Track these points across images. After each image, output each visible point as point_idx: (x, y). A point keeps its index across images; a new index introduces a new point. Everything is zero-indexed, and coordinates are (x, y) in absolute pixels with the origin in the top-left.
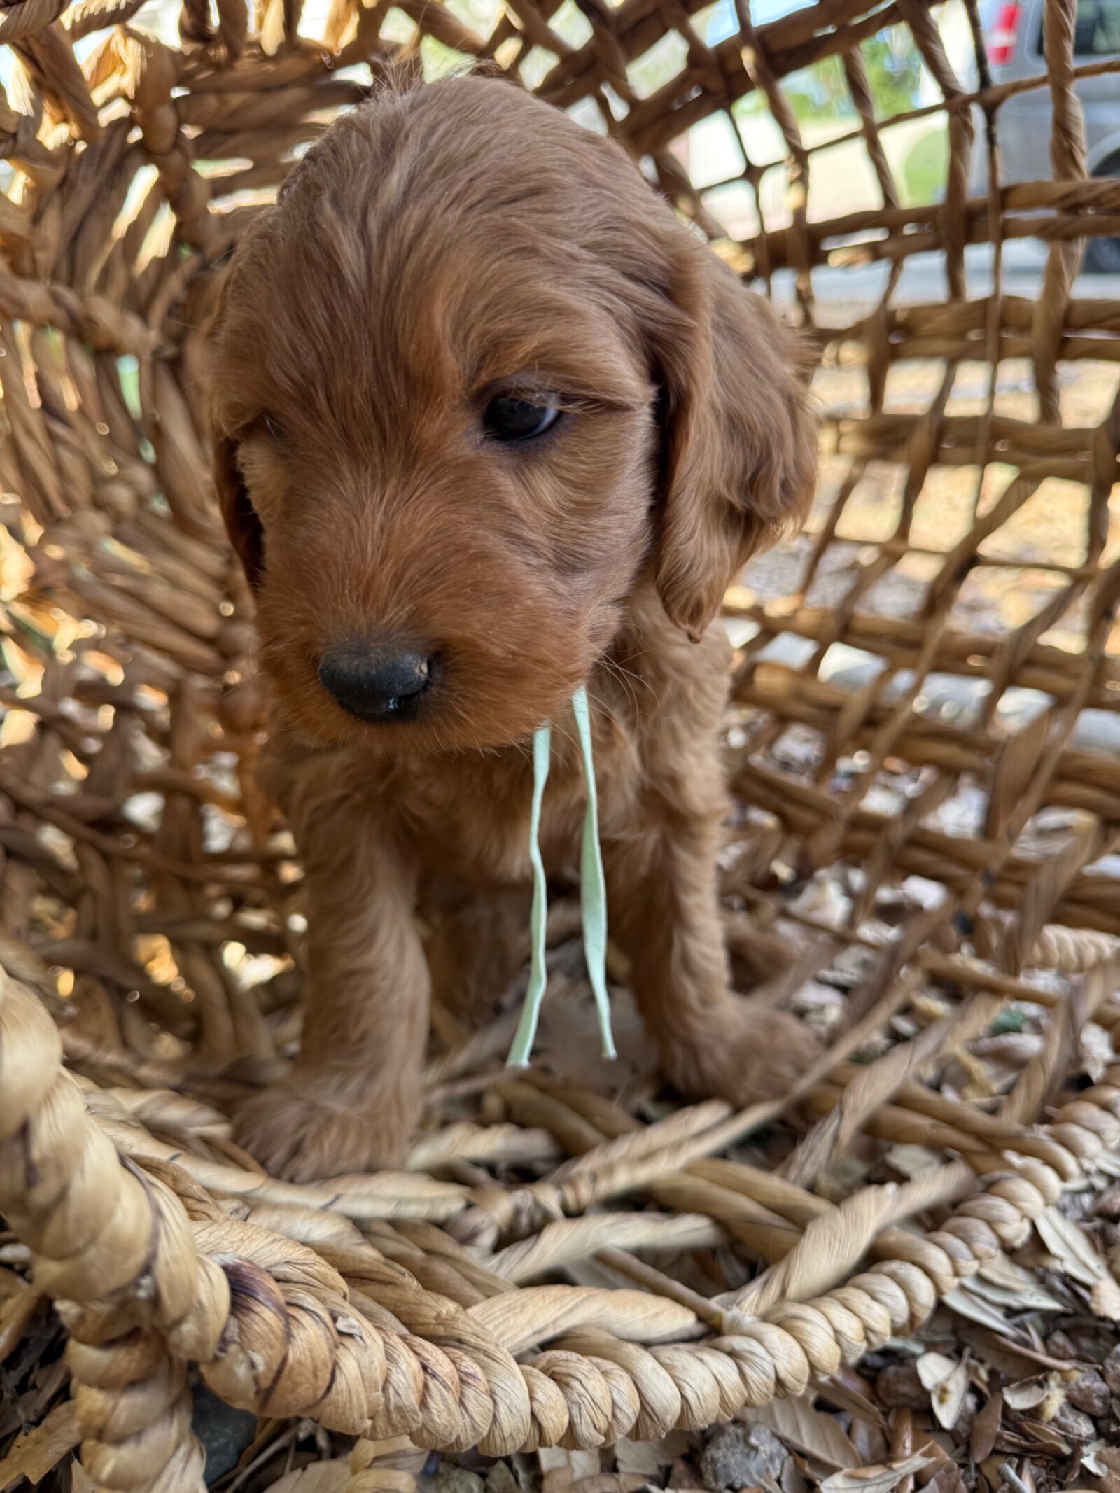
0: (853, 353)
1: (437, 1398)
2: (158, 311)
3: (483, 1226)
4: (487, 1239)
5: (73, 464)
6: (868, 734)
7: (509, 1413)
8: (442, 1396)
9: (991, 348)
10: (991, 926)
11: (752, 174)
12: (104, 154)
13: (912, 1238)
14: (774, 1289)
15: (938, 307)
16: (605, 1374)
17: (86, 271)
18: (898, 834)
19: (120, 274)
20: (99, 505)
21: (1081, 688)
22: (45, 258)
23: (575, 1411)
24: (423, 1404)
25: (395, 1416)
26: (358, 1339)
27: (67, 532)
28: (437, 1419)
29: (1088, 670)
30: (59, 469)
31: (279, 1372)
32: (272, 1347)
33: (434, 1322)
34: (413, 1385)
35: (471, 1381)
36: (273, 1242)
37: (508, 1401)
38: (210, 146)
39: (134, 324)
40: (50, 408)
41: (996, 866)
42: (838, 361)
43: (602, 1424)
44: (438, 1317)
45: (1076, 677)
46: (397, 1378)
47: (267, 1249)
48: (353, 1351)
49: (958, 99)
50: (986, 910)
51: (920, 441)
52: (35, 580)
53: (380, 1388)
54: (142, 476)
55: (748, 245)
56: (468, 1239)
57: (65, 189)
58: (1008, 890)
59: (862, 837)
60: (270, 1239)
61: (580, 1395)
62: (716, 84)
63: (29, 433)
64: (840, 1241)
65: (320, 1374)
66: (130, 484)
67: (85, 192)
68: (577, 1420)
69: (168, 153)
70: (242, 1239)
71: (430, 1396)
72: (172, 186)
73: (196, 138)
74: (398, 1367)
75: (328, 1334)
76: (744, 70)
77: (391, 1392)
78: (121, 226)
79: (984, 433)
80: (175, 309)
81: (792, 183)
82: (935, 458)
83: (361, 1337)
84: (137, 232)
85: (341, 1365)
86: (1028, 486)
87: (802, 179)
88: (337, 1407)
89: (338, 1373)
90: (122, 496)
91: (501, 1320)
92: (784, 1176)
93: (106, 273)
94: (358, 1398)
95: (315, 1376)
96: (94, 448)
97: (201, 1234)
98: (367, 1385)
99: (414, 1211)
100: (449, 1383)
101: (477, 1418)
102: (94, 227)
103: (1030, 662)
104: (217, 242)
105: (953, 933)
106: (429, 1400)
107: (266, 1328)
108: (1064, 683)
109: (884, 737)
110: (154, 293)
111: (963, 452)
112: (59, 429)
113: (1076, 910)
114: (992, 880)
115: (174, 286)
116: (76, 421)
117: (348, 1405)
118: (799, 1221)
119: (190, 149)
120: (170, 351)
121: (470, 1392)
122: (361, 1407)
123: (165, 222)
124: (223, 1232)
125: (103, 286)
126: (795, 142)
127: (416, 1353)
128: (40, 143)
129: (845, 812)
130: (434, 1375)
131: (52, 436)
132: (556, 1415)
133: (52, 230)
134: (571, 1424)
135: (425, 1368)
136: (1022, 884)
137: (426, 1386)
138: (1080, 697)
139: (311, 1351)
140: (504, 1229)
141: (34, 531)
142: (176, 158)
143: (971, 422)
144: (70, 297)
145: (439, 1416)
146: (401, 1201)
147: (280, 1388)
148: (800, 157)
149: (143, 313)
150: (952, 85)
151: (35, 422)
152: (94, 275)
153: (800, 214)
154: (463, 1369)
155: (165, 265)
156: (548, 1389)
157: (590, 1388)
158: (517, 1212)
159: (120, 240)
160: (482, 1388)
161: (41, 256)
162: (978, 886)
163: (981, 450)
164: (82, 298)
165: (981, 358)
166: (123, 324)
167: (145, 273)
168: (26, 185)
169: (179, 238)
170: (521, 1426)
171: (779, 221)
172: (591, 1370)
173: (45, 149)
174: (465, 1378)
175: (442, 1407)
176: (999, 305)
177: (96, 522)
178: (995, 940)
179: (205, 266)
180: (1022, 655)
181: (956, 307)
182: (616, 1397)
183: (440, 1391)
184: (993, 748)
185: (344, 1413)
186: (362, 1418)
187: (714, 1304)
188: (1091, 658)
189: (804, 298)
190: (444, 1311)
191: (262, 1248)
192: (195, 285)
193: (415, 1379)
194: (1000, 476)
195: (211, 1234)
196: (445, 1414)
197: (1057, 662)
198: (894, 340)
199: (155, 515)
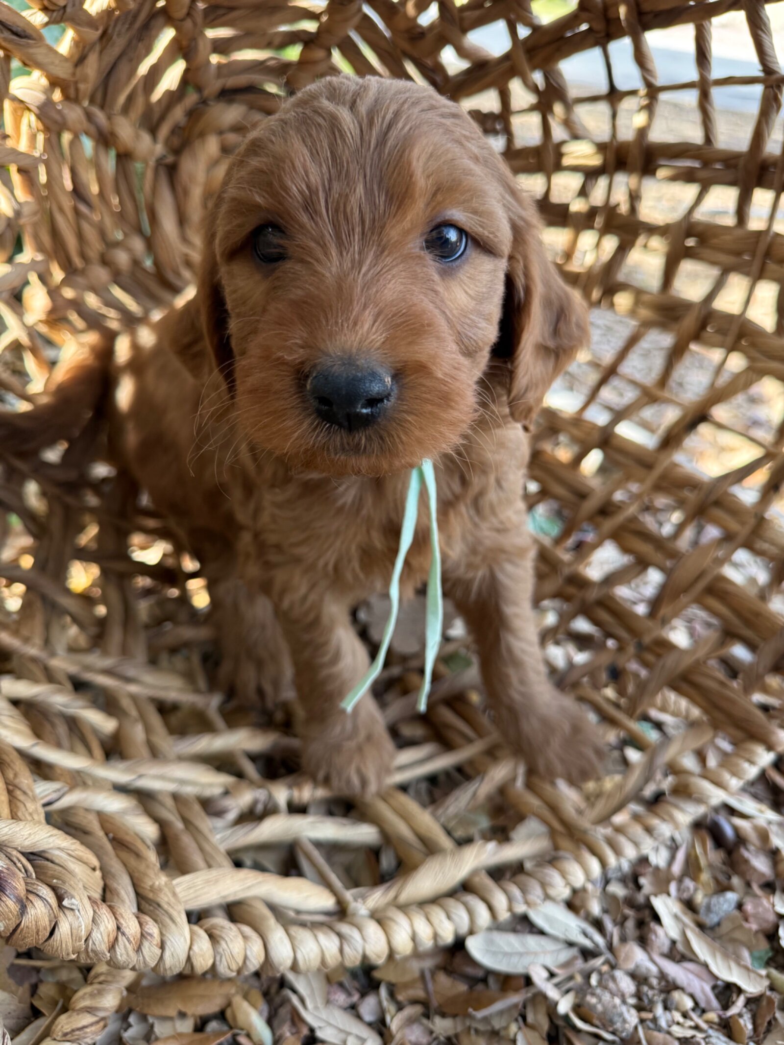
0: (657, 243)
1: (122, 947)
2: (164, 130)
3: (230, 807)
4: (232, 816)
5: (90, 233)
6: (599, 519)
7: (171, 956)
8: (125, 946)
9: (755, 267)
10: (631, 677)
11: (614, 95)
12: (135, 16)
13: (488, 882)
14: (392, 894)
15: (726, 228)
16: (245, 938)
17: (114, 99)
18: (593, 595)
19: (140, 101)
20: (105, 261)
21: (743, 531)
22: (86, 88)
23: (218, 958)
24: (112, 947)
25: (91, 954)
26: (77, 911)
27: (80, 280)
28: (119, 958)
29: (752, 522)
30: (80, 236)
31: (15, 930)
32: (9, 920)
33: (149, 888)
34: (106, 939)
35: (149, 938)
36: (51, 836)
37: (172, 949)
38: (214, 17)
39: (146, 138)
40: (78, 193)
41: (647, 640)
42: (645, 246)
43: (234, 967)
44: (152, 887)
45: (743, 523)
46: (96, 935)
47: (45, 840)
48: (69, 919)
49: (775, 77)
50: (633, 666)
51: (689, 322)
52: (52, 312)
53: (83, 941)
54: (138, 245)
55: (602, 147)
56: (219, 813)
57: (104, 40)
58: (650, 658)
59: (571, 590)
60: (49, 834)
61: (223, 950)
62: (599, 26)
63: (61, 210)
64: (443, 873)
65: (40, 933)
66: (129, 250)
67: (119, 44)
68: (218, 963)
69: (183, 20)
70: (30, 834)
71: (118, 944)
72: (185, 43)
73: (205, 9)
74: (98, 928)
75: (51, 911)
76: (619, 18)
77: (91, 942)
78: (143, 69)
79: (734, 329)
80: (176, 130)
81: (642, 108)
82: (697, 335)
83: (79, 911)
84: (156, 73)
85: (60, 926)
86: (754, 376)
87: (650, 108)
88: (53, 948)
89: (56, 929)
90: (122, 258)
91: (200, 887)
92: (433, 814)
93: (130, 99)
94: (66, 945)
95: (37, 933)
96: (108, 222)
97: (4, 829)
98: (74, 938)
99: (189, 790)
100: (132, 939)
101: (147, 959)
102: (123, 67)
103: (718, 503)
104: (214, 86)
105: (604, 676)
106: (117, 947)
107: (7, 910)
108: (734, 526)
109: (609, 524)
110: (162, 118)
111: (718, 338)
112: (83, 208)
113: (685, 686)
114: (641, 648)
115: (178, 114)
116: (96, 201)
117: (59, 948)
118: (430, 849)
119: (199, 18)
120: (170, 159)
121: (146, 944)
122: (67, 949)
123: (178, 68)
124: (18, 829)
125: (126, 109)
126: (649, 78)
127: (116, 918)
128: (86, 12)
129: (567, 571)
130: (123, 934)
131: (76, 211)
132: (203, 960)
133: (92, 68)
134: (214, 966)
135: (118, 928)
136: (659, 656)
137: (116, 939)
138: (741, 538)
139: (36, 922)
140: (246, 810)
141: (58, 275)
142: (188, 24)
143: (729, 318)
144: (100, 116)
145: (121, 956)
146: (183, 782)
147: (15, 937)
148: (653, 91)
149: (153, 131)
150: (772, 66)
151: (68, 203)
152: (122, 99)
153: (642, 132)
154: (146, 929)
155: (173, 98)
156: (203, 944)
157: (231, 946)
158: (255, 802)
159: (142, 76)
160: (155, 942)
161: (82, 86)
162: (631, 649)
163: (730, 339)
164: (109, 118)
165: (747, 274)
166: (137, 137)
167: (160, 101)
168: (73, 38)
169: (185, 81)
170: (177, 964)
171: (627, 134)
172: (236, 936)
173: (90, 15)
174: (146, 935)
175: (123, 951)
176: (769, 239)
177: (101, 274)
178: (631, 688)
179: (204, 102)
180: (713, 498)
181: (739, 232)
182: (249, 953)
183: (124, 943)
184: (674, 555)
185: (57, 950)
186: (68, 954)
187: (348, 895)
188: (756, 515)
189: (634, 197)
190: (157, 883)
191: (43, 839)
192: (193, 114)
193: (109, 936)
194: (736, 362)
195: (10, 829)
196: (125, 956)
197: (734, 509)
198: (691, 242)
199: (144, 270)
